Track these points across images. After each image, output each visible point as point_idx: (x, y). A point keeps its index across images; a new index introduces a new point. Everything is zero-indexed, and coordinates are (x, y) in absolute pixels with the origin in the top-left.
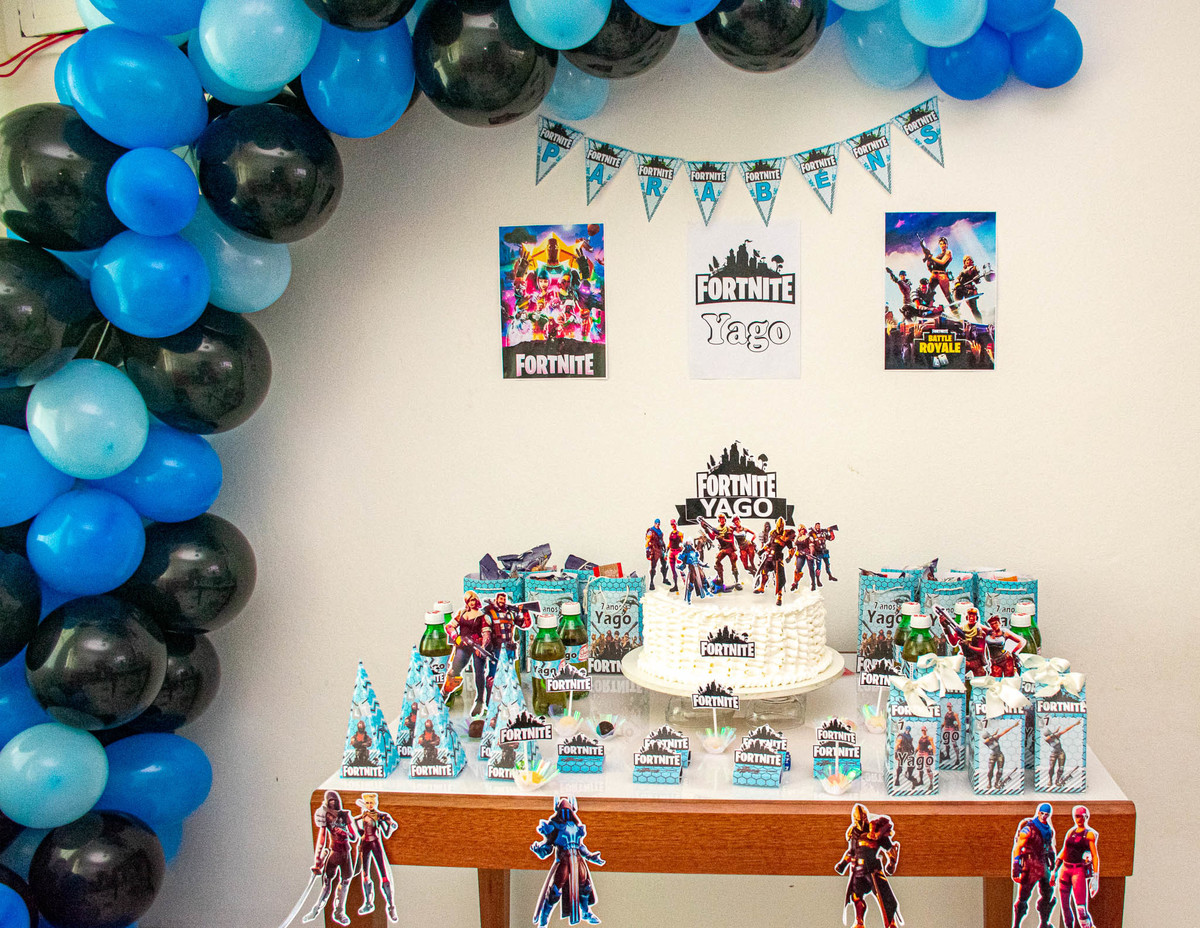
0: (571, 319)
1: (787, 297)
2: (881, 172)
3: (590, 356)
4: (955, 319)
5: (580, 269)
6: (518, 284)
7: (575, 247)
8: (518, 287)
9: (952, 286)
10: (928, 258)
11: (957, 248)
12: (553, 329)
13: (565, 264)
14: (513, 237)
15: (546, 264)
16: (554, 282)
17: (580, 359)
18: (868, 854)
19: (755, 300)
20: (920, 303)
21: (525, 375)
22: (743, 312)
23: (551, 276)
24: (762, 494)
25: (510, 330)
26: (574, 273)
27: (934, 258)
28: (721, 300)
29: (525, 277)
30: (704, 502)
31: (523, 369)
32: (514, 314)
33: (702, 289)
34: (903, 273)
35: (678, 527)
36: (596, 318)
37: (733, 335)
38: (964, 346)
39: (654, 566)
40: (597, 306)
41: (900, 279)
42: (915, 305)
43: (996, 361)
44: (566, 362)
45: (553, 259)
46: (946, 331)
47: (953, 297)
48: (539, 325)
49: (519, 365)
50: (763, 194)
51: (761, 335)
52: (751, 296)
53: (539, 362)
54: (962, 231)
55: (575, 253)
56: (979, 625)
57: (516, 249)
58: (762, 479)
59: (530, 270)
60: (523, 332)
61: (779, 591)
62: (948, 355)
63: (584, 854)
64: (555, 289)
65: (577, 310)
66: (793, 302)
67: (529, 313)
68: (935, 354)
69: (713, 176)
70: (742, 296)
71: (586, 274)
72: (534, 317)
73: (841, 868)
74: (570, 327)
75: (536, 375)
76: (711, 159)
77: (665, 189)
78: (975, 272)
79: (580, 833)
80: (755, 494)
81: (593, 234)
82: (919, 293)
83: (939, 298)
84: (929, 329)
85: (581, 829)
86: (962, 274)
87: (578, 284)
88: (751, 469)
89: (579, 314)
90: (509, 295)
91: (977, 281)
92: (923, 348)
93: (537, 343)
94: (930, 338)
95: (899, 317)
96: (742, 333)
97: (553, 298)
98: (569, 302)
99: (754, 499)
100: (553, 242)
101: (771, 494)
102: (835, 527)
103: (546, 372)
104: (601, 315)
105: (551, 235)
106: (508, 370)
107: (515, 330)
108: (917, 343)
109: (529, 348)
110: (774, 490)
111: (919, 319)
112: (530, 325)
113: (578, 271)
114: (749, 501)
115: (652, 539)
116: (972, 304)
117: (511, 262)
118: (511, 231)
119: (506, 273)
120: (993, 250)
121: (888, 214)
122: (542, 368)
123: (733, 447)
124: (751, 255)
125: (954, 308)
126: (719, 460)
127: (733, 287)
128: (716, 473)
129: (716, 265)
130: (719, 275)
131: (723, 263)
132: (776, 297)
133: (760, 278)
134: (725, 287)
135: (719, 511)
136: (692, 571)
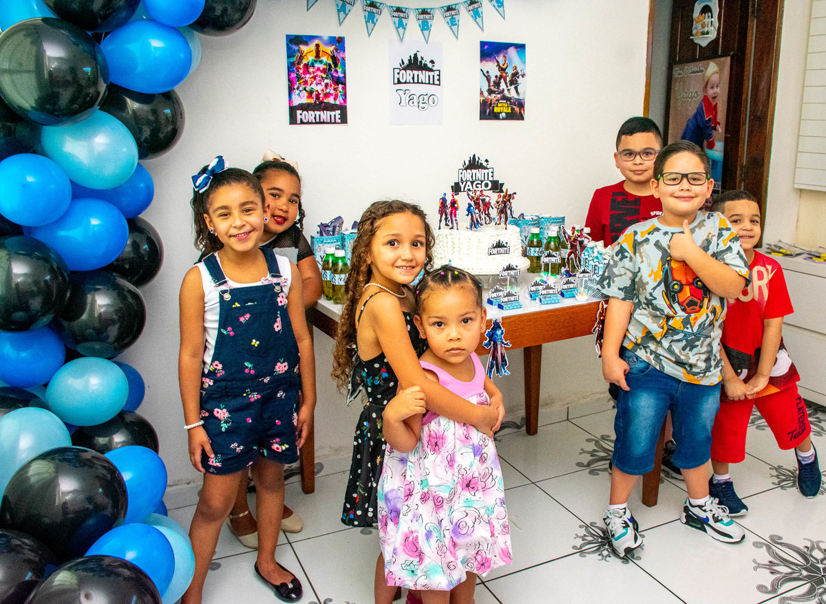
0: (328, 91)
1: (437, 82)
2: (479, 20)
3: (339, 112)
4: (509, 96)
5: (333, 61)
6: (298, 69)
7: (330, 49)
8: (298, 71)
9: (508, 79)
10: (498, 65)
11: (511, 60)
12: (318, 96)
13: (324, 59)
14: (295, 41)
15: (314, 58)
16: (318, 69)
17: (333, 113)
19: (422, 83)
20: (495, 87)
21: (302, 123)
22: (416, 89)
23: (317, 65)
24: (486, 178)
25: (293, 96)
26: (330, 65)
27: (501, 65)
28: (406, 83)
29: (301, 66)
30: (461, 183)
31: (301, 119)
32: (296, 87)
33: (397, 76)
34: (488, 72)
35: (455, 197)
36: (341, 91)
37: (411, 101)
38: (512, 109)
39: (441, 217)
40: (342, 84)
41: (486, 75)
42: (492, 88)
43: (525, 116)
44: (325, 115)
45: (318, 56)
46: (505, 101)
47: (508, 85)
48: (310, 94)
49: (299, 117)
50: (425, 27)
51: (424, 102)
52: (420, 81)
53: (310, 115)
54: (512, 51)
55: (330, 53)
56: (576, 233)
57: (296, 48)
58: (486, 171)
59: (305, 61)
60: (300, 98)
61: (505, 224)
62: (506, 113)
63: (503, 343)
64: (319, 73)
65: (331, 86)
66: (439, 85)
67: (304, 86)
68: (501, 113)
69: (402, 15)
70: (416, 81)
71: (336, 65)
72: (307, 89)
73: (594, 331)
74: (327, 95)
75: (308, 123)
76: (400, 6)
77: (377, 20)
78: (517, 73)
79: (502, 333)
80: (483, 179)
81: (339, 42)
82: (494, 82)
83: (503, 86)
84: (498, 100)
85: (502, 331)
86: (512, 74)
87: (331, 71)
88: (481, 167)
89: (332, 88)
90: (293, 75)
91: (518, 77)
92: (496, 110)
93: (309, 104)
94: (499, 105)
95: (486, 94)
96: (415, 100)
97: (318, 78)
98: (326, 81)
99: (482, 182)
100: (317, 46)
101: (491, 179)
102: (515, 193)
103: (314, 121)
104: (344, 88)
105: (317, 42)
106: (293, 120)
107: (296, 96)
108: (493, 107)
109: (304, 107)
110: (492, 176)
111: (494, 95)
112: (305, 94)
113: (331, 63)
114: (480, 182)
115: (442, 203)
116: (516, 88)
117: (294, 56)
118: (293, 37)
119: (291, 63)
120: (524, 62)
121: (481, 42)
122: (312, 119)
123: (474, 156)
124: (420, 59)
125: (508, 90)
126: (467, 163)
127: (412, 76)
128: (466, 169)
129: (403, 63)
130: (405, 69)
131: (406, 62)
132: (431, 82)
133: (424, 72)
134: (408, 76)
135: (467, 188)
136: (472, 216)
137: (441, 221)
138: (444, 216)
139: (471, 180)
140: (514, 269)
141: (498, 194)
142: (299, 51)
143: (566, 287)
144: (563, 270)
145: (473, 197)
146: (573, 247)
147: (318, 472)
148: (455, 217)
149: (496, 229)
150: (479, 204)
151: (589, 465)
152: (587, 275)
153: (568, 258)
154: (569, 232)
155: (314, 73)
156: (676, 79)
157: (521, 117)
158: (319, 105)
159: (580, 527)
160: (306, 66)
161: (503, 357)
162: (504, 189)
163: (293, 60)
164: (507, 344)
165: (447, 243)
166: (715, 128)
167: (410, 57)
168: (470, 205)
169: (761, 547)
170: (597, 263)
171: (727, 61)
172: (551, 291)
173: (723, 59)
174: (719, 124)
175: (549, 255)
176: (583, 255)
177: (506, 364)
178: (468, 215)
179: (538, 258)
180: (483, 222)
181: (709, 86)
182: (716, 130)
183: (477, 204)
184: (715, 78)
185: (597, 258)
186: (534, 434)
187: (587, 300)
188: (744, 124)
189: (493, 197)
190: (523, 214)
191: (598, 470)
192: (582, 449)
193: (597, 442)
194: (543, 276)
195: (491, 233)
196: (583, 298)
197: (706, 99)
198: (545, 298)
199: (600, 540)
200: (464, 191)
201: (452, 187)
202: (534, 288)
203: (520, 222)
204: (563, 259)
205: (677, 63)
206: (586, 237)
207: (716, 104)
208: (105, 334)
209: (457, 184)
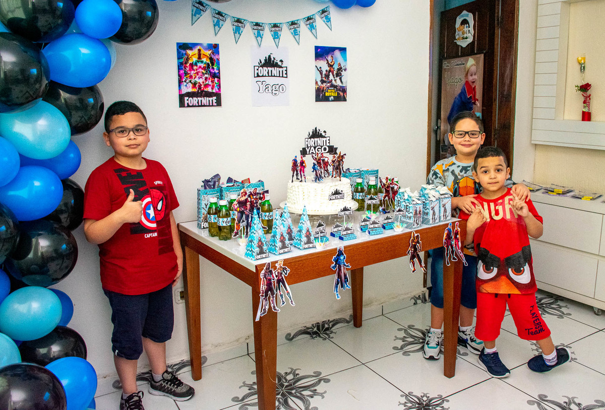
0: (207, 82)
1: (285, 75)
2: (314, 31)
3: (215, 98)
4: (336, 84)
5: (211, 62)
6: (185, 67)
7: (208, 53)
8: (185, 69)
9: (335, 73)
10: (328, 63)
12: (200, 86)
13: (204, 60)
14: (183, 47)
15: (197, 59)
16: (200, 67)
17: (211, 99)
18: (414, 247)
19: (274, 76)
21: (189, 106)
22: (270, 81)
23: (199, 64)
24: (325, 145)
25: (182, 87)
26: (208, 64)
27: (330, 63)
28: (263, 76)
29: (188, 64)
30: (307, 148)
31: (188, 104)
32: (184, 80)
33: (256, 72)
34: (320, 68)
35: (303, 158)
36: (217, 82)
37: (267, 89)
38: (338, 94)
39: (293, 173)
40: (217, 78)
41: (320, 70)
42: (324, 79)
43: (347, 99)
44: (205, 100)
45: (199, 58)
46: (333, 88)
47: (335, 76)
48: (194, 85)
49: (186, 102)
50: (276, 36)
51: (277, 89)
52: (273, 75)
53: (194, 101)
54: (337, 53)
55: (208, 55)
56: (389, 182)
57: (184, 52)
58: (324, 139)
59: (190, 62)
60: (188, 88)
61: (340, 177)
62: (334, 97)
63: (345, 265)
64: (200, 70)
65: (209, 79)
66: (287, 77)
67: (190, 80)
68: (330, 96)
69: (259, 28)
70: (270, 75)
71: (213, 64)
72: (192, 82)
73: (408, 253)
74: (207, 86)
75: (193, 106)
76: (259, 21)
77: (242, 32)
78: (341, 68)
79: (344, 258)
80: (322, 145)
81: (215, 48)
82: (325, 74)
83: (331, 77)
84: (327, 88)
85: (344, 256)
86: (338, 69)
87: (210, 68)
88: (321, 136)
90: (182, 72)
91: (342, 71)
92: (327, 94)
93: (193, 93)
94: (329, 91)
95: (319, 83)
97: (200, 74)
98: (206, 76)
99: (322, 147)
100: (199, 50)
101: (328, 144)
102: (345, 154)
103: (197, 105)
104: (219, 81)
105: (199, 47)
106: (182, 104)
107: (185, 87)
108: (325, 92)
109: (190, 95)
110: (329, 143)
111: (325, 84)
112: (191, 85)
113: (210, 63)
114: (320, 147)
115: (294, 163)
116: (340, 79)
117: (182, 58)
118: (182, 45)
119: (180, 63)
120: (345, 60)
121: (315, 47)
122: (195, 103)
123: (316, 128)
124: (272, 59)
125: (335, 80)
126: (311, 134)
127: (267, 71)
128: (310, 138)
129: (261, 62)
130: (262, 66)
131: (263, 62)
132: (281, 75)
133: (275, 68)
134: (264, 71)
135: (311, 151)
136: (316, 172)
137: (293, 176)
138: (295, 172)
139: (314, 145)
140: (349, 210)
141: (333, 155)
142: (186, 54)
143: (386, 221)
145: (316, 159)
146: (387, 192)
147: (204, 364)
148: (304, 172)
150: (320, 163)
151: (402, 348)
152: (401, 213)
153: (384, 200)
155: (197, 70)
156: (445, 69)
157: (345, 100)
158: (201, 93)
159: (402, 396)
160: (192, 65)
161: (345, 275)
162: (338, 152)
163: (182, 60)
164: (348, 266)
165: (299, 192)
166: (474, 103)
167: (266, 57)
168: (314, 165)
169: (534, 404)
170: (408, 204)
171: (481, 57)
172: (376, 226)
173: (478, 56)
174: (478, 100)
175: (371, 199)
177: (348, 281)
178: (313, 172)
179: (363, 200)
181: (469, 75)
182: (475, 104)
183: (319, 163)
184: (473, 69)
185: (408, 200)
186: (360, 327)
187: (402, 231)
188: (495, 100)
190: (349, 169)
191: (409, 352)
192: (395, 337)
193: (405, 331)
194: (367, 214)
195: (330, 184)
196: (399, 230)
197: (467, 83)
198: (372, 230)
199: (417, 406)
200: (309, 154)
201: (301, 151)
202: (363, 224)
203: (347, 174)
205: (446, 59)
207: (475, 86)
209: (304, 149)
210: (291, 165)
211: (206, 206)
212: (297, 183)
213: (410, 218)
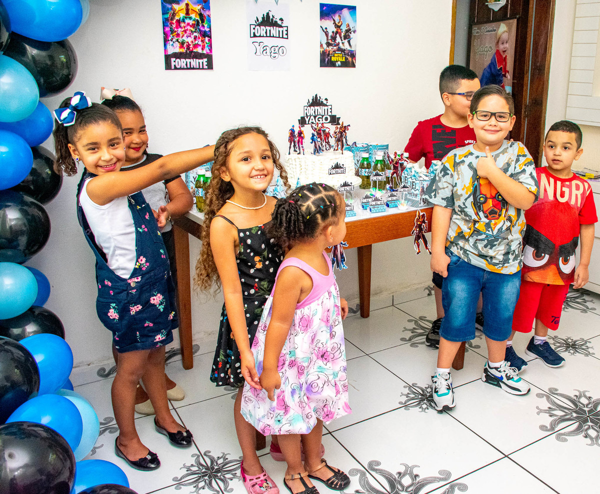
0: (197, 42)
1: (285, 36)
3: (206, 60)
4: (343, 48)
5: (200, 18)
6: (171, 23)
7: (198, 8)
8: (171, 26)
9: (343, 35)
10: (335, 23)
11: (344, 20)
12: (188, 46)
13: (193, 16)
15: (184, 15)
16: (188, 24)
17: (201, 61)
18: (419, 226)
19: (273, 37)
20: (332, 41)
21: (176, 68)
22: (269, 42)
23: (187, 21)
24: (326, 114)
25: (168, 46)
26: (198, 21)
27: (337, 23)
28: (260, 36)
29: (174, 21)
30: (306, 118)
31: (175, 66)
32: (170, 39)
33: (253, 31)
34: (326, 28)
35: (301, 128)
36: (208, 42)
37: (265, 51)
38: (346, 59)
39: (291, 145)
40: (208, 37)
41: (325, 31)
42: (330, 41)
43: (356, 65)
44: (194, 62)
45: (187, 13)
46: (340, 52)
47: (343, 39)
48: (182, 46)
49: (173, 64)
51: (275, 52)
52: (272, 35)
53: (182, 62)
54: (345, 12)
55: (198, 11)
56: (397, 157)
57: (170, 6)
58: (326, 108)
59: (177, 18)
60: (173, 48)
61: (342, 150)
62: (341, 62)
64: (189, 27)
65: (199, 38)
66: (287, 38)
67: (177, 38)
68: (337, 61)
70: (268, 35)
71: (203, 21)
72: (179, 41)
73: (412, 233)
74: (196, 46)
75: (180, 69)
78: (350, 29)
80: (323, 114)
81: (205, 2)
82: (331, 37)
83: (338, 40)
84: (334, 51)
86: (346, 30)
87: (199, 26)
88: (321, 104)
89: (200, 40)
90: (167, 29)
91: (350, 33)
92: (333, 59)
93: (181, 53)
94: (335, 55)
95: (325, 46)
96: (268, 51)
97: (188, 32)
99: (323, 116)
100: (187, 5)
101: (330, 114)
102: (349, 126)
103: (185, 67)
104: (210, 40)
105: (186, 1)
106: (168, 66)
107: (171, 46)
108: (331, 57)
109: (178, 56)
110: (331, 112)
111: (332, 47)
112: (178, 45)
113: (199, 19)
114: (321, 117)
115: (291, 133)
116: (349, 42)
117: (168, 13)
119: (165, 18)
120: (355, 21)
121: (321, 4)
122: (184, 65)
123: (316, 95)
124: (271, 17)
125: (343, 43)
126: (311, 101)
127: (265, 31)
128: (310, 106)
129: (258, 20)
130: (259, 25)
131: (260, 20)
132: (281, 36)
133: (275, 28)
134: (262, 30)
135: (311, 121)
136: (315, 143)
137: (290, 148)
138: (293, 144)
139: (314, 115)
141: (335, 126)
142: (172, 9)
143: (390, 199)
144: (388, 186)
145: (316, 129)
146: (395, 168)
147: (196, 352)
148: (302, 144)
149: (335, 154)
150: (321, 135)
151: (410, 339)
152: (406, 189)
153: (391, 177)
154: (392, 156)
155: (184, 27)
156: (475, 36)
157: (354, 66)
158: (190, 54)
159: (404, 387)
160: (178, 22)
161: (342, 255)
162: (340, 122)
163: (167, 16)
164: (345, 244)
165: (296, 165)
166: (505, 76)
167: (264, 15)
168: (313, 135)
169: (543, 397)
170: (414, 180)
171: (514, 22)
172: (379, 203)
173: (511, 21)
174: (508, 72)
175: (377, 175)
176: (403, 174)
177: (344, 260)
178: (312, 143)
179: (368, 177)
180: (324, 149)
181: (500, 43)
182: (506, 77)
183: (319, 134)
184: (505, 36)
185: (414, 176)
186: (367, 317)
187: (407, 209)
188: (527, 72)
189: (332, 129)
190: (355, 143)
191: (417, 343)
192: (405, 328)
193: (416, 322)
194: (372, 191)
195: (330, 157)
196: (403, 208)
197: (498, 52)
198: (374, 208)
199: (420, 397)
200: (309, 124)
201: (299, 120)
202: (365, 201)
203: (353, 148)
204: (387, 178)
205: (475, 24)
206: (406, 160)
207: (506, 56)
208: (15, 243)
209: (303, 118)
210: (288, 135)
211: (195, 179)
212: (294, 155)
213: (416, 195)
